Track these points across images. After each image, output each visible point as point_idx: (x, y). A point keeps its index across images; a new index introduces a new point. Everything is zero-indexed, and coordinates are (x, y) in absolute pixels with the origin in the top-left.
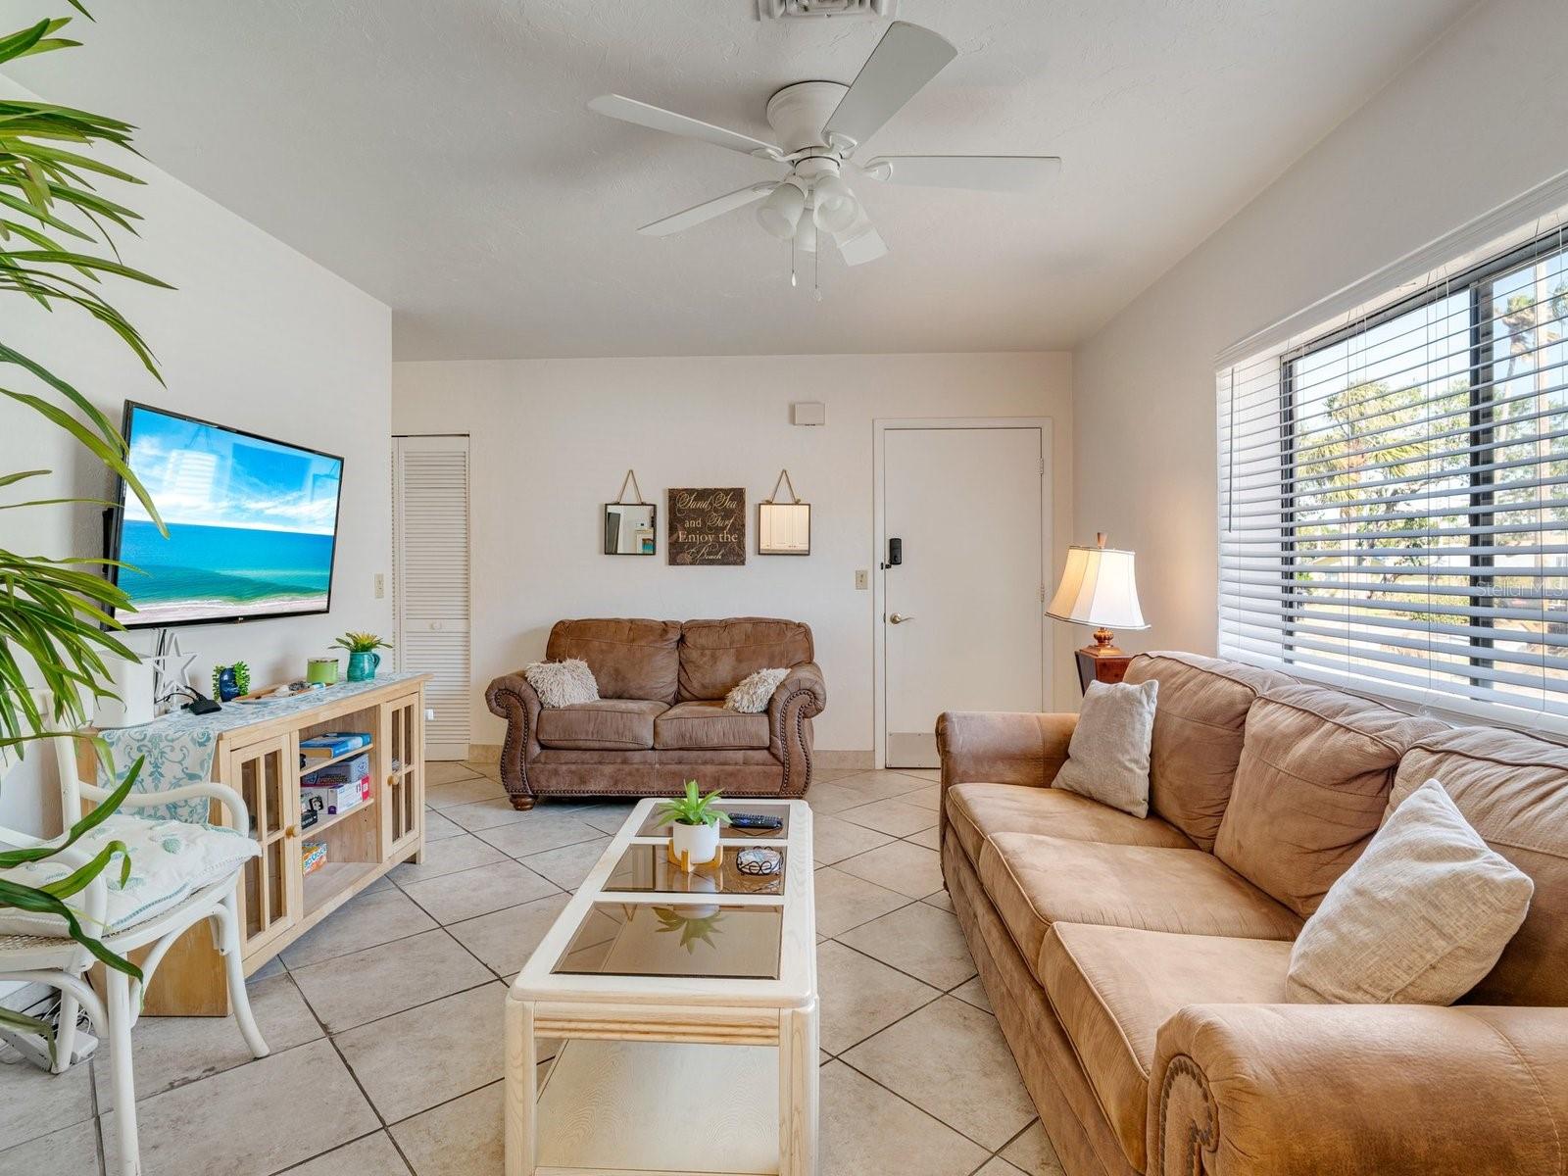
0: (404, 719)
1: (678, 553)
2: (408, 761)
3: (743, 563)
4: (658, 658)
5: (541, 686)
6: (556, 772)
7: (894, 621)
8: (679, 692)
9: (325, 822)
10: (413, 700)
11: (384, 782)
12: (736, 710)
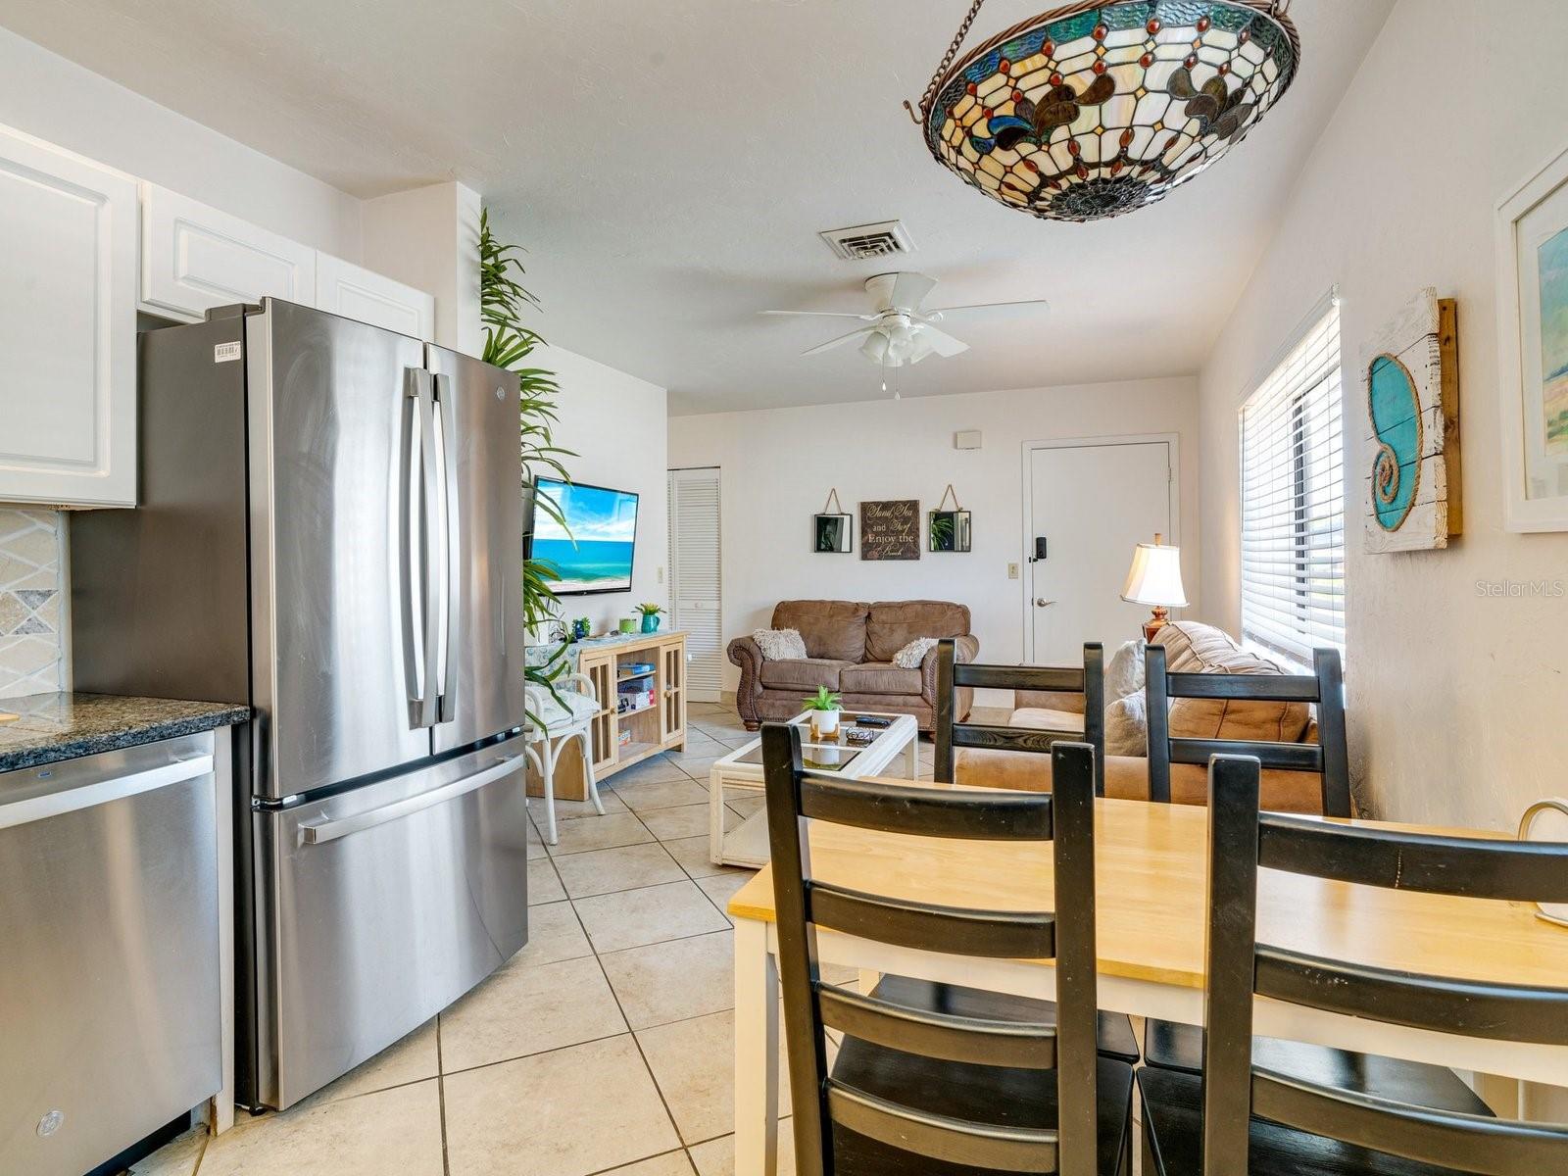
0: (674, 658)
1: (868, 551)
2: (676, 685)
3: (918, 558)
4: (851, 629)
5: (763, 645)
6: (773, 705)
7: (1040, 604)
8: (865, 655)
9: (629, 713)
10: (679, 647)
11: (662, 695)
12: (898, 666)
